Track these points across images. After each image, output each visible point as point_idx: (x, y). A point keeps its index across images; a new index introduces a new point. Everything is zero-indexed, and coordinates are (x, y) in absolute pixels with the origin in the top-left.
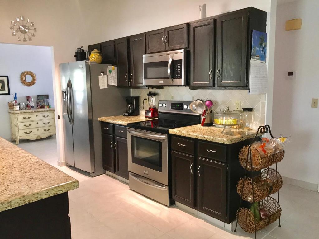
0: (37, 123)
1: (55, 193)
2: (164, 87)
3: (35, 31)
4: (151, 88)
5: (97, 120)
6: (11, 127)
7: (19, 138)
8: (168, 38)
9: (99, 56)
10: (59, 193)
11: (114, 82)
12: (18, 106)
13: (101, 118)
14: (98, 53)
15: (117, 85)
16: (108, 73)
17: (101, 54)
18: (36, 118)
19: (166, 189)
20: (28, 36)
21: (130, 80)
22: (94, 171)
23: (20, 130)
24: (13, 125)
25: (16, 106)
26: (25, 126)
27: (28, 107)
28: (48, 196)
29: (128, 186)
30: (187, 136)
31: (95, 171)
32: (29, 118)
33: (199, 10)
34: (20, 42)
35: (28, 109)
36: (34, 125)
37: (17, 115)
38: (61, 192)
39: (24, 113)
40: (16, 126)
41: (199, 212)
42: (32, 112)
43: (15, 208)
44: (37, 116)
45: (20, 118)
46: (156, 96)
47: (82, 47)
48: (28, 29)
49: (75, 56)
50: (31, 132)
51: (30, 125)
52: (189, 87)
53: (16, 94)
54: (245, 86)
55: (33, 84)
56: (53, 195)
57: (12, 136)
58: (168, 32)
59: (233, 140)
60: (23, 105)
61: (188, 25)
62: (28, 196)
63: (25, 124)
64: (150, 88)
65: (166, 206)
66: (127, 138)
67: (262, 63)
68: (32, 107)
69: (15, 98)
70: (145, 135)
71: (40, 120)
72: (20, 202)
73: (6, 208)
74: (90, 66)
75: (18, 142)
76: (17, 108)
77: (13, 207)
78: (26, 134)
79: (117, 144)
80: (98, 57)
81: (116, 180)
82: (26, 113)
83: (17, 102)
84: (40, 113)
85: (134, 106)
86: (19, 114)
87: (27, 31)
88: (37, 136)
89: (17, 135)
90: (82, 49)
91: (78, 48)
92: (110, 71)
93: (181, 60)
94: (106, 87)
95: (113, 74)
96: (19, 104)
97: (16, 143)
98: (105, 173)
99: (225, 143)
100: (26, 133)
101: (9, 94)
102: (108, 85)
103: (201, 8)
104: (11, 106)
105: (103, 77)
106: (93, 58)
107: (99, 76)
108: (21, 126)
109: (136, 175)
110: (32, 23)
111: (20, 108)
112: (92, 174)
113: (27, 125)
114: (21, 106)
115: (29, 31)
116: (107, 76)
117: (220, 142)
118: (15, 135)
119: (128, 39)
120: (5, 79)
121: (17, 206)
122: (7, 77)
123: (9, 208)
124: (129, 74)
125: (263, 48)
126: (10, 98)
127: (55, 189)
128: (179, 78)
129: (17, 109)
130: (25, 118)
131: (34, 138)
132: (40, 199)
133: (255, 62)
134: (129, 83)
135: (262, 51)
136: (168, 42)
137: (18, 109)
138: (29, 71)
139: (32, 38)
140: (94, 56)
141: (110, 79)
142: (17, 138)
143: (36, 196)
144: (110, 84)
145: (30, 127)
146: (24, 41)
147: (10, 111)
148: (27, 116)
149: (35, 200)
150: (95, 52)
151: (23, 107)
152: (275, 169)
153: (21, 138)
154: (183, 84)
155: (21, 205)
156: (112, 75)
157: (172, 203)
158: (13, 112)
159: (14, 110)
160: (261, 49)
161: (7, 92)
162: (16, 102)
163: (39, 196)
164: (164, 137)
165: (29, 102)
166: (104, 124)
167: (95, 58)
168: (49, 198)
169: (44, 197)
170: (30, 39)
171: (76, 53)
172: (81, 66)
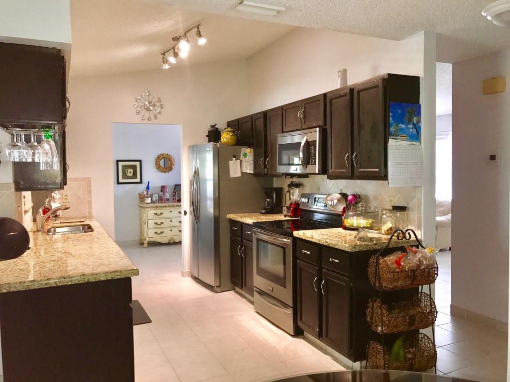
0: (171, 221)
1: (113, 277)
2: (309, 175)
3: (162, 108)
4: (290, 177)
5: (225, 217)
6: (141, 225)
7: (147, 239)
8: (304, 112)
9: (232, 136)
10: (116, 278)
11: (249, 169)
12: (150, 199)
13: (230, 215)
14: (231, 131)
15: (253, 173)
16: (242, 157)
17: (234, 133)
18: (171, 215)
19: (290, 312)
20: (154, 114)
21: (265, 167)
22: (218, 285)
23: (150, 229)
24: (143, 223)
25: (147, 197)
26: (156, 224)
27: (161, 200)
28: (105, 279)
29: (253, 306)
30: (310, 240)
31: (220, 285)
32: (162, 214)
33: (338, 76)
34: (143, 121)
35: (161, 203)
36: (167, 223)
37: (147, 209)
38: (119, 277)
39: (156, 207)
40: (145, 224)
41: (328, 347)
42: (165, 207)
43: (76, 284)
44: (171, 212)
45: (151, 213)
46: (300, 187)
47: (216, 125)
48: (154, 105)
49: (207, 136)
50: (162, 233)
51: (162, 223)
52: (326, 176)
53: (149, 182)
54: (383, 175)
55: (170, 171)
56: (111, 278)
57: (141, 236)
58: (305, 105)
59: (358, 247)
60: (156, 197)
61: (325, 95)
62: (88, 275)
63: (156, 221)
64: (287, 177)
65: (291, 335)
66: (252, 242)
67: (412, 144)
68: (167, 200)
69: (148, 188)
70: (274, 239)
71: (175, 217)
72: (80, 279)
73: (67, 282)
74: (218, 149)
75: (146, 245)
76: (149, 200)
77: (73, 283)
78: (157, 235)
79: (245, 250)
80: (230, 137)
81: (244, 300)
82: (158, 207)
83: (149, 193)
84: (175, 208)
85: (274, 202)
86: (150, 209)
87: (152, 108)
88: (169, 238)
89: (145, 235)
90: (216, 127)
91: (212, 126)
92: (245, 155)
93: (316, 141)
94: (239, 175)
95: (249, 158)
96: (151, 196)
97: (144, 246)
98: (234, 289)
99: (346, 250)
100: (156, 233)
101: (141, 182)
102: (242, 173)
103: (340, 74)
104: (142, 198)
105: (234, 163)
106: (225, 139)
107: (230, 162)
108: (151, 223)
109: (261, 293)
110: (159, 98)
111: (152, 200)
112: (216, 289)
113: (159, 223)
114: (154, 199)
115: (155, 108)
116: (241, 162)
117: (342, 249)
118: (144, 235)
119: (265, 114)
120: (138, 164)
121: (77, 282)
122: (140, 161)
123: (70, 283)
124: (265, 159)
125: (414, 124)
126: (141, 188)
127: (113, 273)
128: (313, 164)
129: (148, 202)
130: (156, 214)
131: (165, 240)
132: (98, 280)
133: (398, 143)
134: (266, 169)
135: (413, 128)
136: (305, 118)
137: (150, 202)
138: (166, 153)
139: (158, 115)
140: (226, 137)
141: (245, 164)
142: (145, 240)
143: (95, 276)
144: (244, 171)
145: (162, 226)
146: (148, 120)
147: (141, 205)
148: (158, 212)
149: (94, 281)
150: (227, 132)
151: (156, 200)
152: (429, 293)
153: (150, 239)
154: (317, 172)
155: (81, 282)
156: (247, 160)
157: (298, 333)
158: (142, 205)
159: (144, 203)
160: (411, 126)
161: (138, 180)
162: (147, 193)
163: (98, 277)
164: (288, 241)
165: (164, 194)
166: (233, 222)
167: (226, 139)
168: (106, 280)
169: (102, 279)
170: (156, 117)
171: (209, 132)
172: (208, 149)
